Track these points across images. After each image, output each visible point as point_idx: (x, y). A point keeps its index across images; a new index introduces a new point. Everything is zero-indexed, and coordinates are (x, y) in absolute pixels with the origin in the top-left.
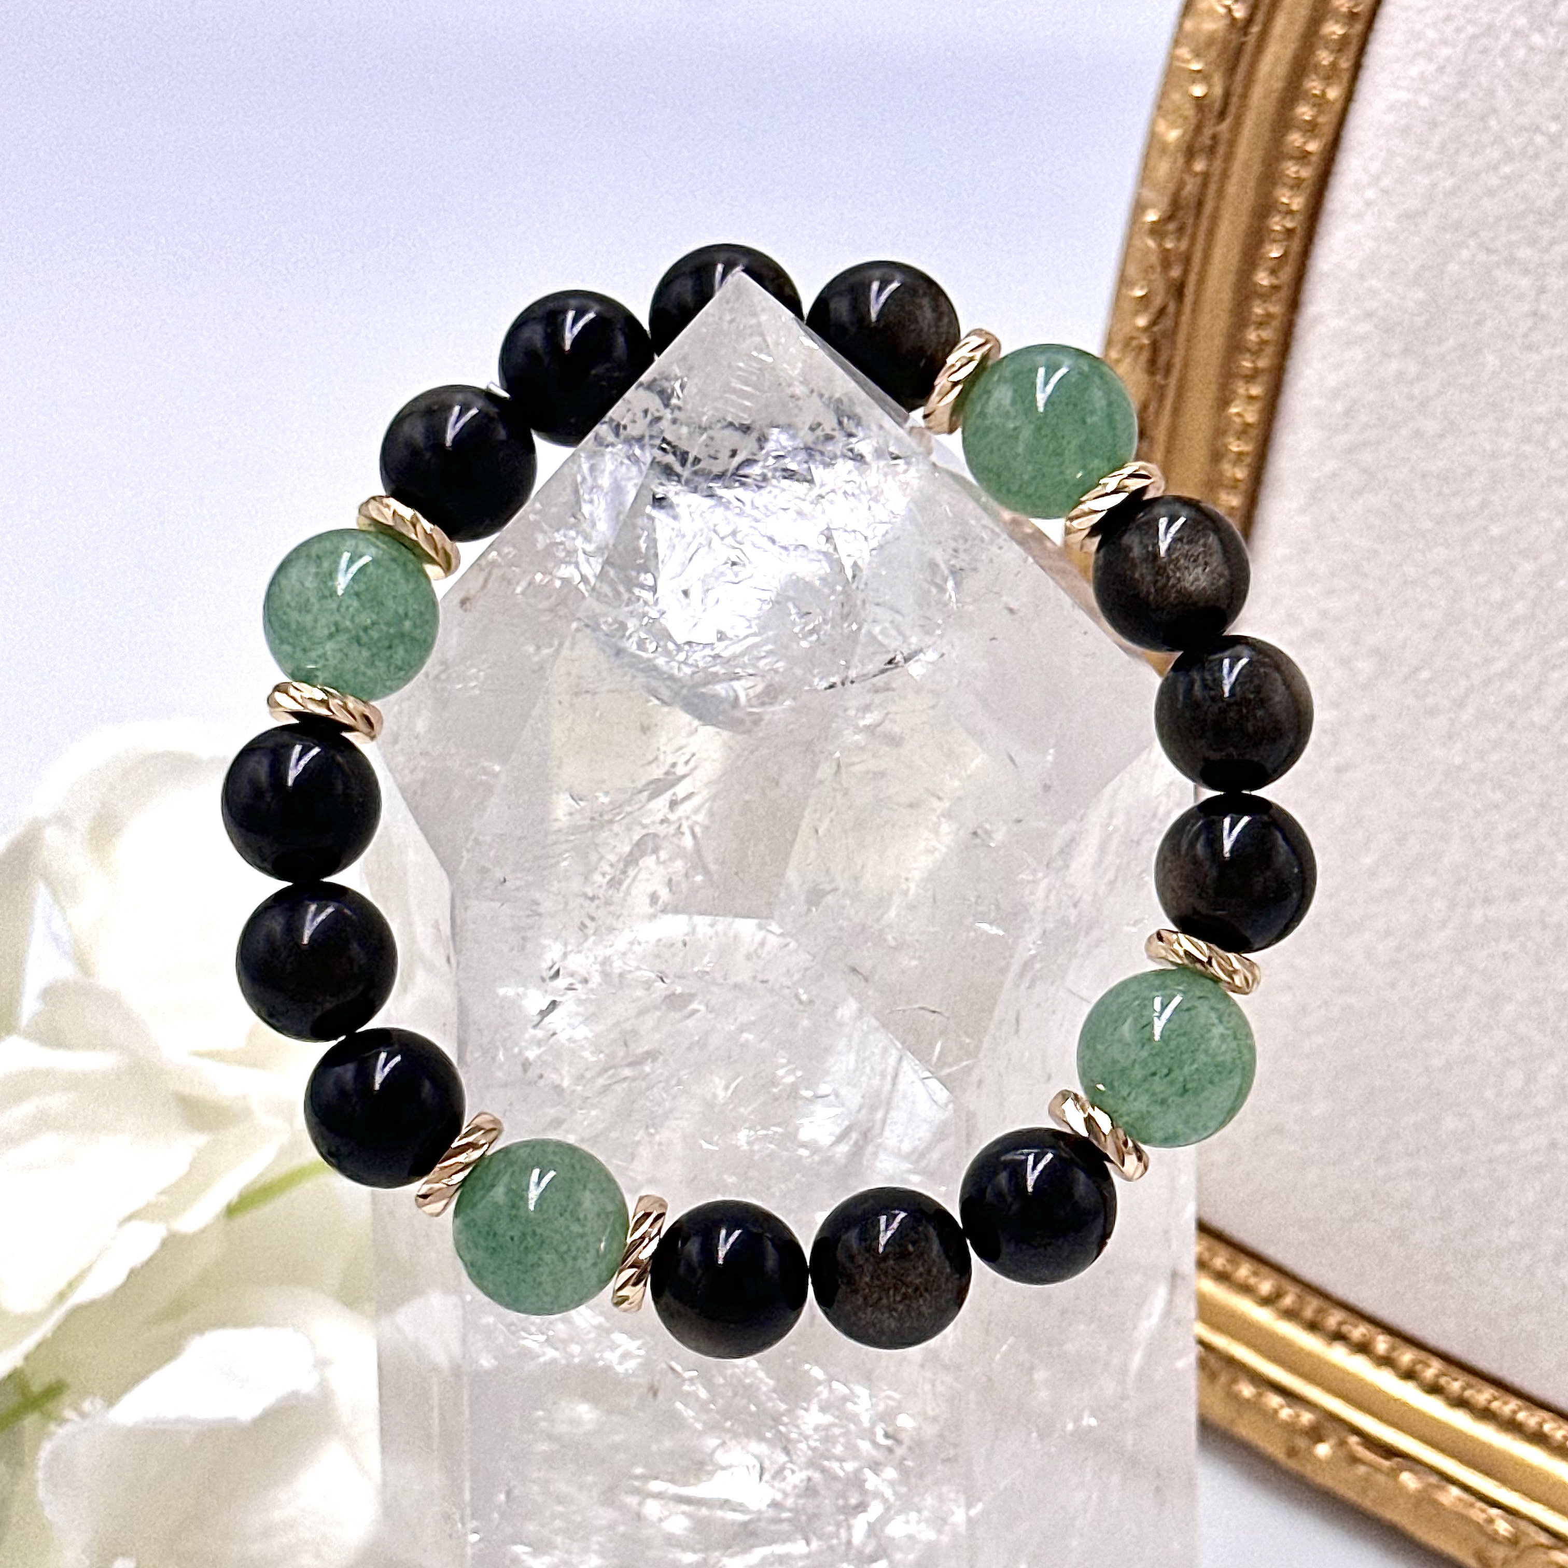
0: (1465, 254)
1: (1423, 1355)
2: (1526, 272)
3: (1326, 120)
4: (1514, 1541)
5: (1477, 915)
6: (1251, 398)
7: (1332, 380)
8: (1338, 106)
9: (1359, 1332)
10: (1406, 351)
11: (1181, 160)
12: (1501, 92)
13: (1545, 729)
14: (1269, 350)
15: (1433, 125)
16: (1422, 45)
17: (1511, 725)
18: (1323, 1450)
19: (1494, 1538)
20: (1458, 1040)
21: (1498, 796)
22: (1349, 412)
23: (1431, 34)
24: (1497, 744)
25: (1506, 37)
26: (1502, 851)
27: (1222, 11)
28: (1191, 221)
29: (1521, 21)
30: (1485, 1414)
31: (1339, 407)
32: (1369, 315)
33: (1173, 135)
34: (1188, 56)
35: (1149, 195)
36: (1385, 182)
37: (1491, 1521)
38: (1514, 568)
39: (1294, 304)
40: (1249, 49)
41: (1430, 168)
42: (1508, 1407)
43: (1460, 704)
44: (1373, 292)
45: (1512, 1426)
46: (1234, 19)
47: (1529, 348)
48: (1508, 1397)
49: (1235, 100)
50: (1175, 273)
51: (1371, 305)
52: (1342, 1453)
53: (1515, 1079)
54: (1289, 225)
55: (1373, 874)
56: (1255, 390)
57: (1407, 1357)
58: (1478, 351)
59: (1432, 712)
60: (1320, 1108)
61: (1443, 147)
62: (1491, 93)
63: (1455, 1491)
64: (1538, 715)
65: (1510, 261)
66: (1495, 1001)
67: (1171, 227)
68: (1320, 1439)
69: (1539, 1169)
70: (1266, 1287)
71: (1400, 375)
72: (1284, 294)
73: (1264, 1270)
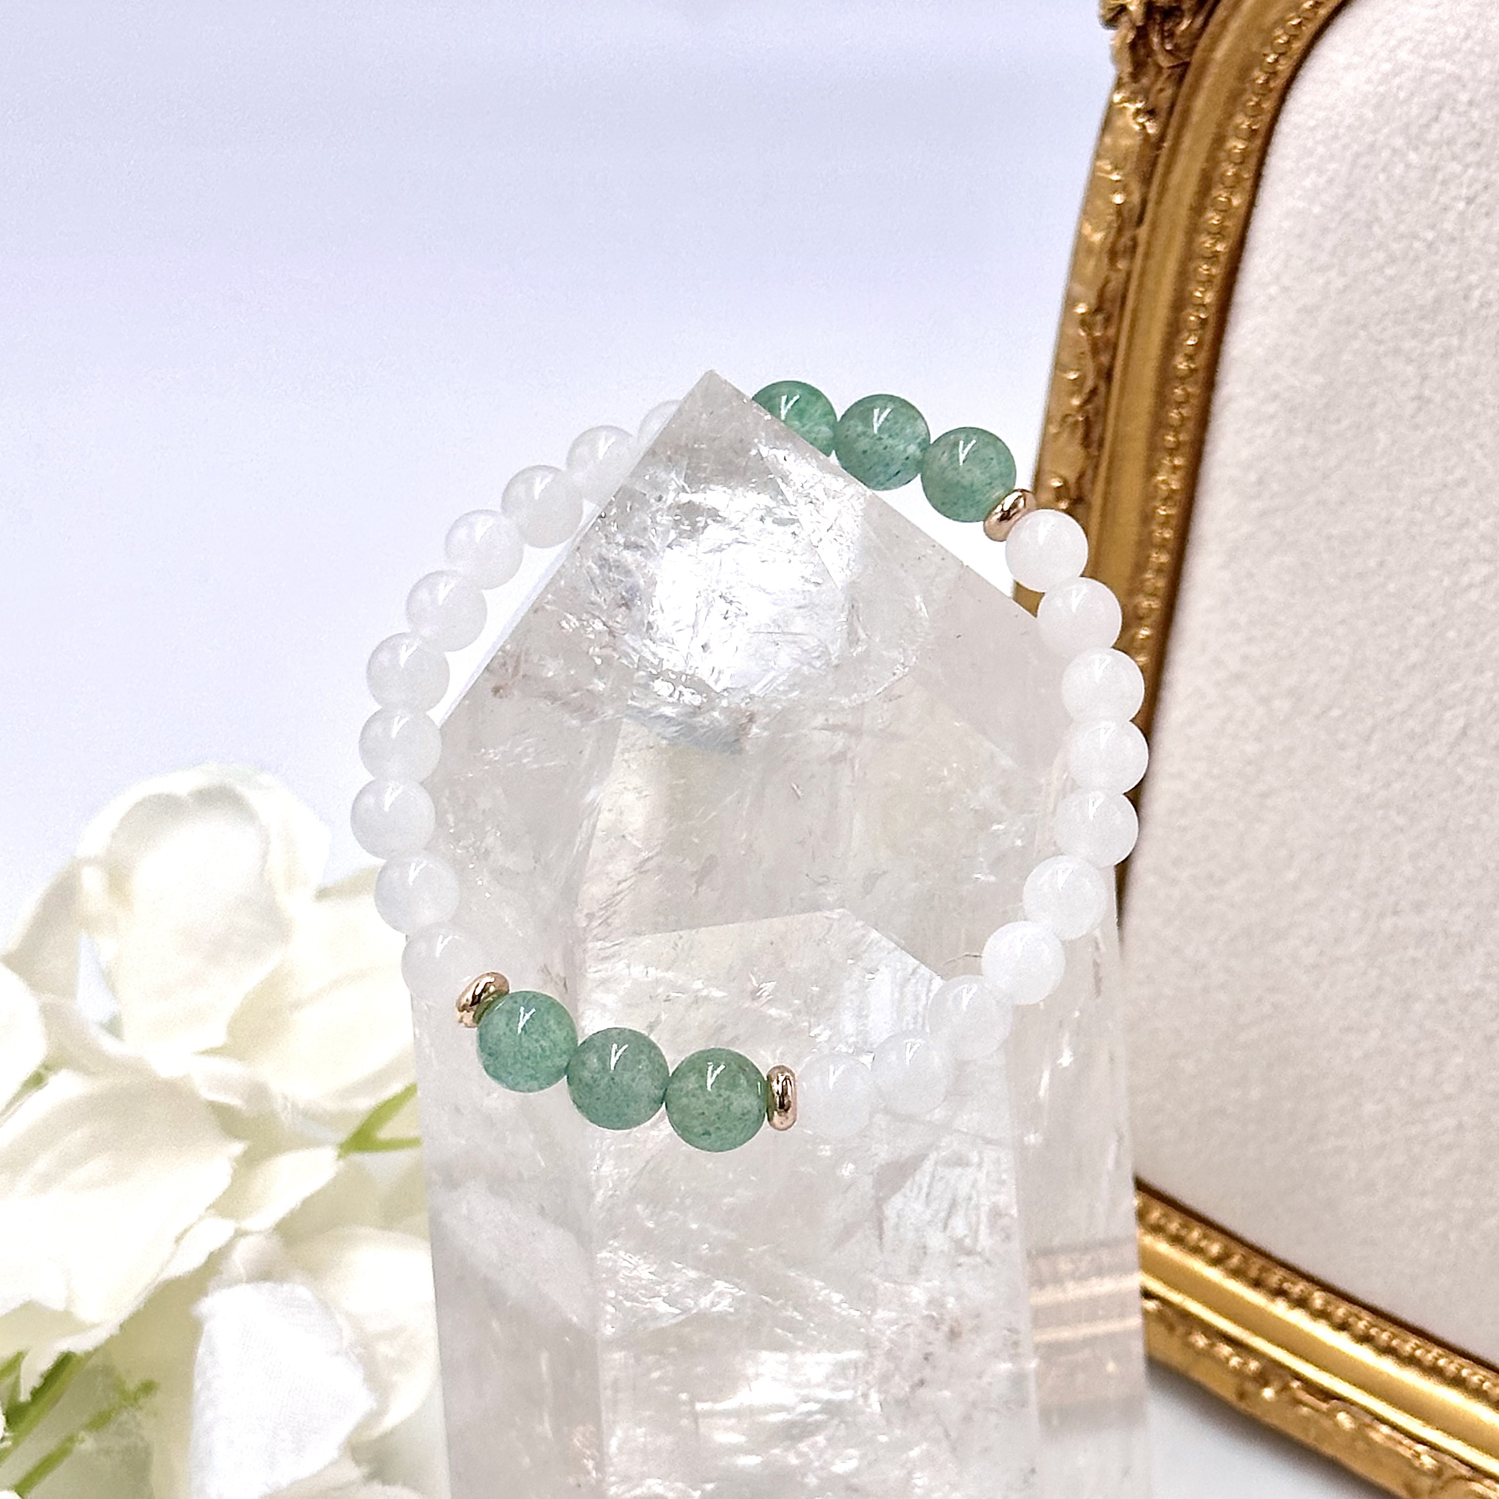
0: (1356, 345)
1: (1355, 1309)
2: (1410, 361)
3: (1232, 225)
4: (1438, 1473)
5: (1388, 924)
6: (1175, 468)
7: (1245, 454)
8: (1242, 211)
9: (1298, 1288)
10: (1309, 430)
11: (1106, 260)
12: (1383, 205)
13: (1441, 762)
14: (1190, 425)
15: (1325, 231)
16: (1313, 160)
17: (1411, 759)
18: (1268, 1393)
19: (1421, 1471)
20: (1375, 1034)
21: (1401, 821)
22: (1260, 482)
23: (1321, 150)
24: (1401, 775)
25: (1385, 154)
26: (1408, 869)
27: (1137, 128)
28: (1116, 313)
29: (1399, 142)
30: (1411, 1361)
31: (1253, 477)
32: (1275, 397)
33: (1097, 237)
34: (1109, 168)
35: (1078, 289)
36: (1286, 280)
37: (1418, 1455)
38: (1410, 620)
39: (1210, 384)
40: (1162, 160)
41: (1324, 269)
42: (1431, 1355)
43: (1368, 740)
44: (1277, 377)
45: (1434, 1371)
46: (1148, 135)
47: (1416, 427)
48: (1429, 1345)
49: (1150, 206)
50: (1104, 359)
51: (1275, 387)
52: (1285, 1396)
53: (1425, 1069)
54: (1203, 316)
55: (1295, 887)
56: (1177, 462)
57: (1341, 1311)
58: (1371, 429)
59: (1342, 747)
60: (1255, 1094)
61: (1333, 253)
62: (1374, 203)
63: (1385, 1429)
64: (1434, 750)
65: (1397, 352)
66: (1407, 999)
67: (1099, 318)
68: (1266, 1384)
69: (1449, 1148)
70: (1215, 1249)
71: (1304, 451)
72: (1201, 375)
73: (1214, 1234)
